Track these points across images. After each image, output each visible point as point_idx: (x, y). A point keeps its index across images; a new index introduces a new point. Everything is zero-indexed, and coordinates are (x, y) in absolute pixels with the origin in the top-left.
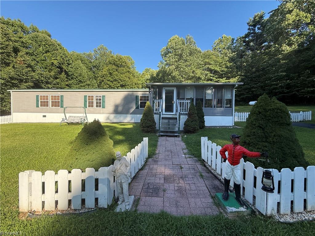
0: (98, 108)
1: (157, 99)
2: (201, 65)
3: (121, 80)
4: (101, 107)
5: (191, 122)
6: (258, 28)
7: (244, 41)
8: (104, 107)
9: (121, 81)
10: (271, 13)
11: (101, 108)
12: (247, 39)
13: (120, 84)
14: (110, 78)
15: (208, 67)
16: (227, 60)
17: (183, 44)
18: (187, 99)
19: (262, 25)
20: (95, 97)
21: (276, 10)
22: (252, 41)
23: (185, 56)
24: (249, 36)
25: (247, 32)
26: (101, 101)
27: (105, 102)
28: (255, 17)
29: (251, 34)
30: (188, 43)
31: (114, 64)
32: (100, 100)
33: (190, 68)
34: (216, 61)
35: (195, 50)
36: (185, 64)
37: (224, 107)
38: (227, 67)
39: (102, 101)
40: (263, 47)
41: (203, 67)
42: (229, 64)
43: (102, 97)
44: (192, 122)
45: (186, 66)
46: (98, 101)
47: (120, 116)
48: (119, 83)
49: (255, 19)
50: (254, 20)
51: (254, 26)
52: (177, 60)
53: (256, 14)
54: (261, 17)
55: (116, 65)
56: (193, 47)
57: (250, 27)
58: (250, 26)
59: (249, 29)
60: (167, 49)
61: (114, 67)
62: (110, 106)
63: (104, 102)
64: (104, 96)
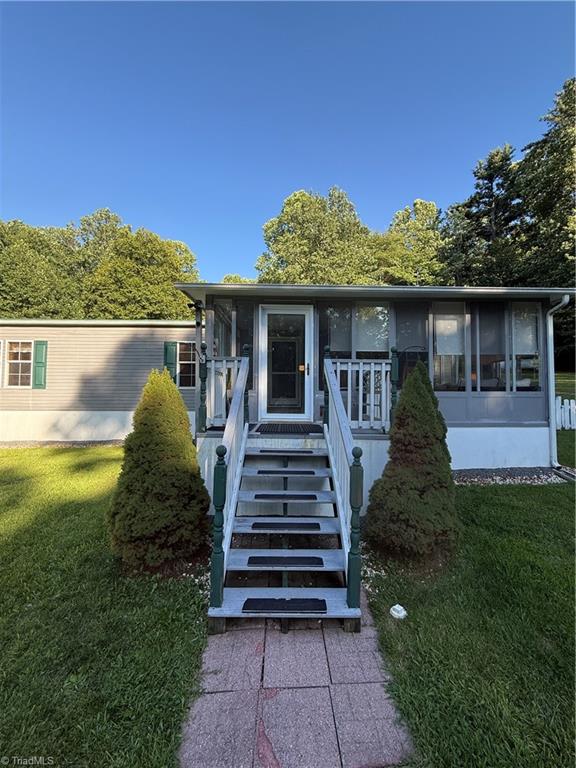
0: (20, 387)
1: (234, 354)
2: (369, 264)
3: (148, 300)
4: (29, 384)
5: (414, 494)
6: (497, 185)
7: (468, 215)
8: (40, 385)
9: (150, 304)
10: (528, 151)
11: (31, 387)
12: (474, 210)
13: (146, 311)
14: (116, 295)
15: (386, 273)
16: (432, 255)
17: (324, 209)
18: (360, 355)
19: (506, 177)
20: (7, 345)
21: (539, 143)
22: (486, 214)
23: (329, 240)
24: (478, 203)
25: (473, 192)
26: (31, 361)
27: (45, 366)
28: (493, 157)
29: (483, 198)
30: (335, 208)
31: (131, 255)
32: (26, 356)
33: (341, 271)
34: (404, 259)
35: (355, 224)
36: (329, 261)
37: (511, 390)
38: (433, 273)
39: (36, 362)
40: (512, 228)
41: (373, 271)
42: (437, 266)
43: (36, 348)
44: (422, 492)
45: (331, 265)
46: (19, 361)
47: (105, 418)
48: (143, 307)
49: (490, 163)
50: (489, 166)
51: (490, 178)
52: (306, 249)
53: (494, 152)
54: (506, 158)
55: (137, 259)
56: (347, 216)
57: (481, 182)
58: (478, 179)
59: (478, 186)
60: (280, 222)
61: (129, 263)
62: (63, 380)
63: (41, 364)
64: (39, 344)
